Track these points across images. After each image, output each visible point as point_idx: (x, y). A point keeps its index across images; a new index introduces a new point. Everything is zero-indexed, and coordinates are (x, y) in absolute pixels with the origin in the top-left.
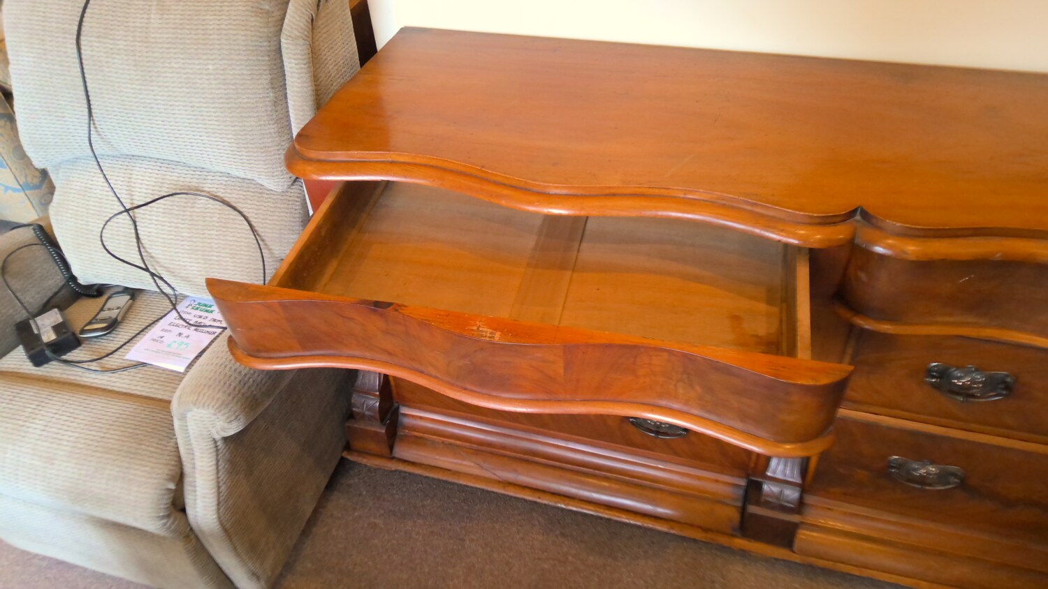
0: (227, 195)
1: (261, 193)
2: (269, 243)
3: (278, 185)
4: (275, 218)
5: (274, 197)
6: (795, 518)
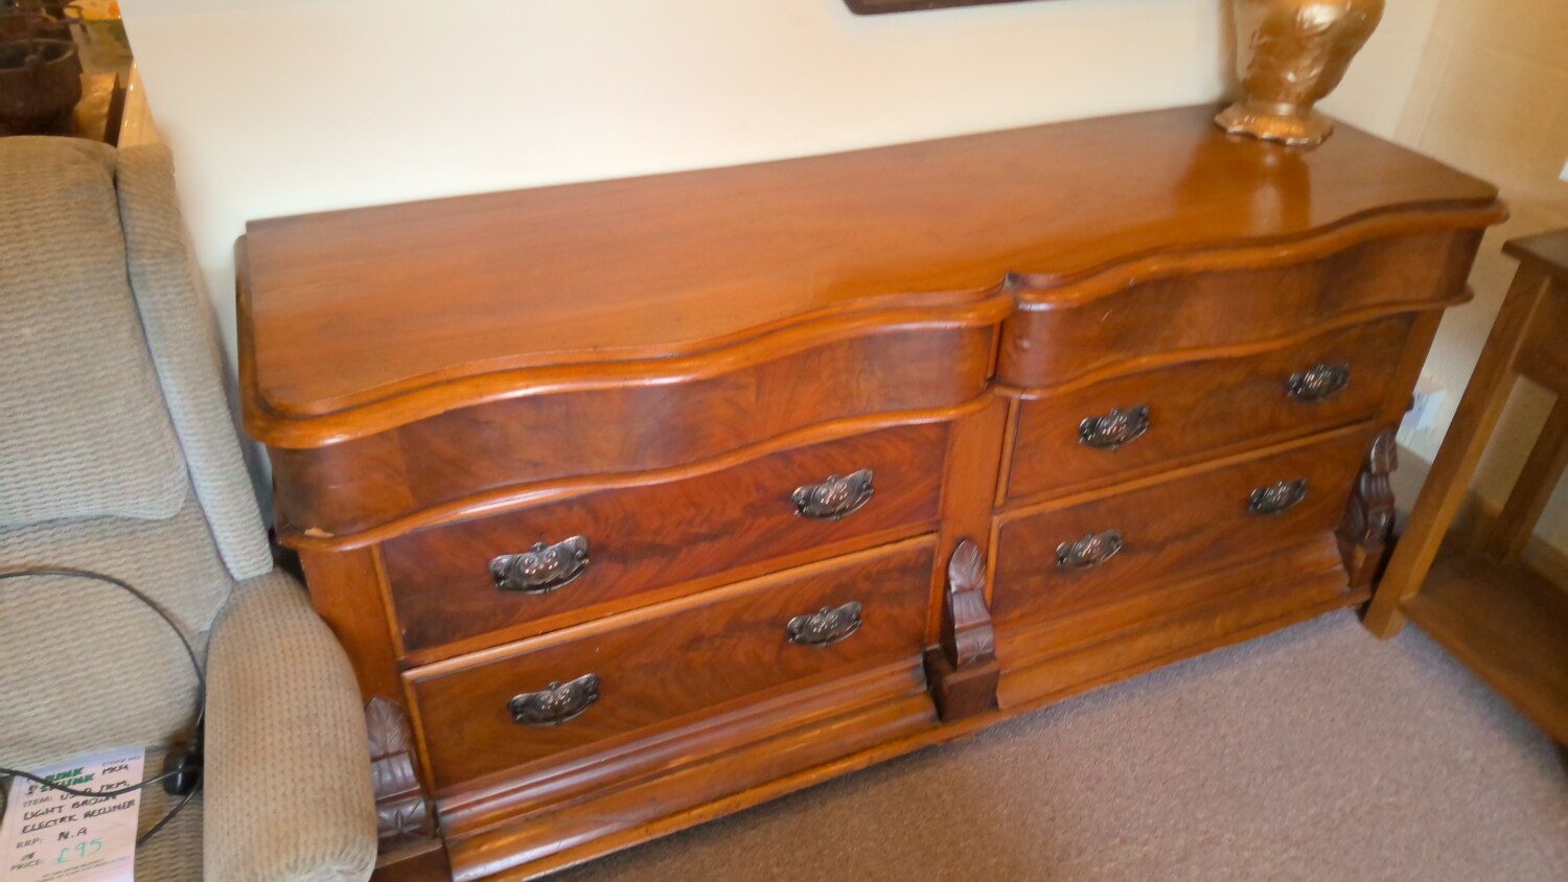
0: (66, 558)
1: (130, 533)
4: (175, 564)
6: (992, 667)
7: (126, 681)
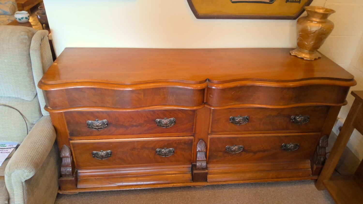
0: (10, 104)
1: (23, 102)
2: (27, 118)
3: (30, 98)
4: (29, 109)
5: (28, 103)
6: (206, 171)
7: (15, 129)
